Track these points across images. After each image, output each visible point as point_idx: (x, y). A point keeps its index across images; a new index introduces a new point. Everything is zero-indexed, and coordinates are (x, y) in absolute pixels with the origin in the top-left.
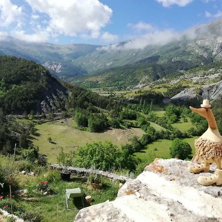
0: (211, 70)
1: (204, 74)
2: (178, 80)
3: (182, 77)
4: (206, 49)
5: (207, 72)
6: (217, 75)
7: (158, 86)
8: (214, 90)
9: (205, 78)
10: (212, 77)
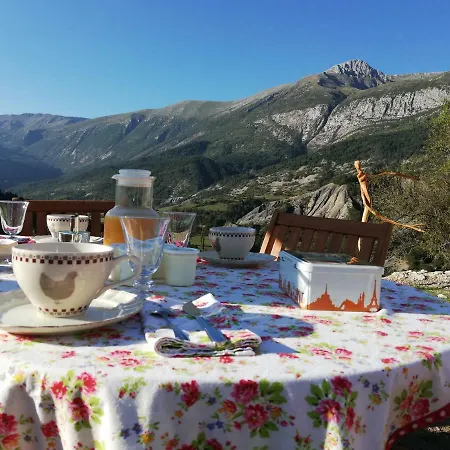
0: (301, 169)
1: (291, 176)
2: (245, 188)
3: (251, 182)
4: (291, 131)
5: (295, 173)
6: (311, 178)
7: (209, 200)
8: (310, 205)
9: (293, 184)
10: (305, 181)
